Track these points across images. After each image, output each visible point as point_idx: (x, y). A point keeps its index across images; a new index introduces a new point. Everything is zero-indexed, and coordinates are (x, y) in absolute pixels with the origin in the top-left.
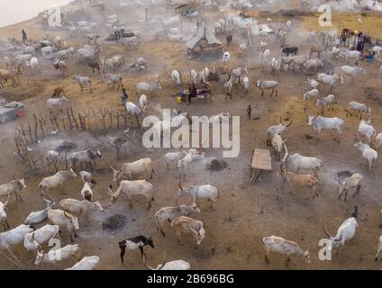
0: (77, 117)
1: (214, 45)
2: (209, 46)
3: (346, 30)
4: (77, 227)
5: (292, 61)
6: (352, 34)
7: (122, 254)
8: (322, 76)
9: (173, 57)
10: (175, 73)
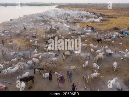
0: (18, 47)
1: (54, 30)
2: (53, 30)
3: (87, 26)
4: (23, 68)
5: (74, 33)
6: (89, 26)
7: (35, 72)
8: (82, 36)
9: (43, 33)
10: (44, 36)
